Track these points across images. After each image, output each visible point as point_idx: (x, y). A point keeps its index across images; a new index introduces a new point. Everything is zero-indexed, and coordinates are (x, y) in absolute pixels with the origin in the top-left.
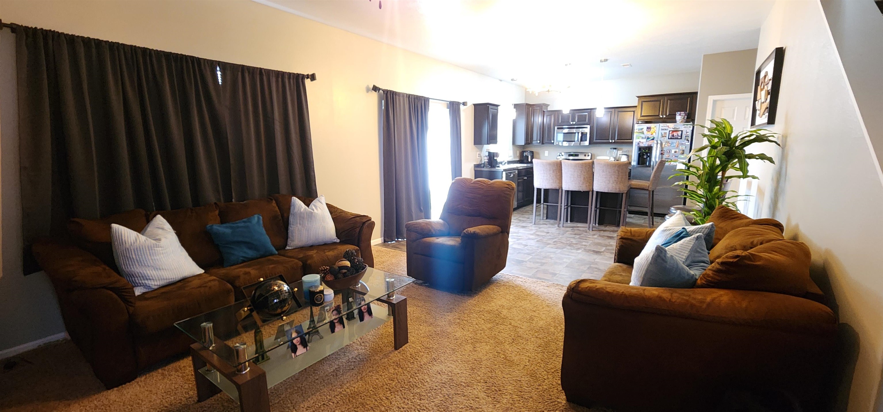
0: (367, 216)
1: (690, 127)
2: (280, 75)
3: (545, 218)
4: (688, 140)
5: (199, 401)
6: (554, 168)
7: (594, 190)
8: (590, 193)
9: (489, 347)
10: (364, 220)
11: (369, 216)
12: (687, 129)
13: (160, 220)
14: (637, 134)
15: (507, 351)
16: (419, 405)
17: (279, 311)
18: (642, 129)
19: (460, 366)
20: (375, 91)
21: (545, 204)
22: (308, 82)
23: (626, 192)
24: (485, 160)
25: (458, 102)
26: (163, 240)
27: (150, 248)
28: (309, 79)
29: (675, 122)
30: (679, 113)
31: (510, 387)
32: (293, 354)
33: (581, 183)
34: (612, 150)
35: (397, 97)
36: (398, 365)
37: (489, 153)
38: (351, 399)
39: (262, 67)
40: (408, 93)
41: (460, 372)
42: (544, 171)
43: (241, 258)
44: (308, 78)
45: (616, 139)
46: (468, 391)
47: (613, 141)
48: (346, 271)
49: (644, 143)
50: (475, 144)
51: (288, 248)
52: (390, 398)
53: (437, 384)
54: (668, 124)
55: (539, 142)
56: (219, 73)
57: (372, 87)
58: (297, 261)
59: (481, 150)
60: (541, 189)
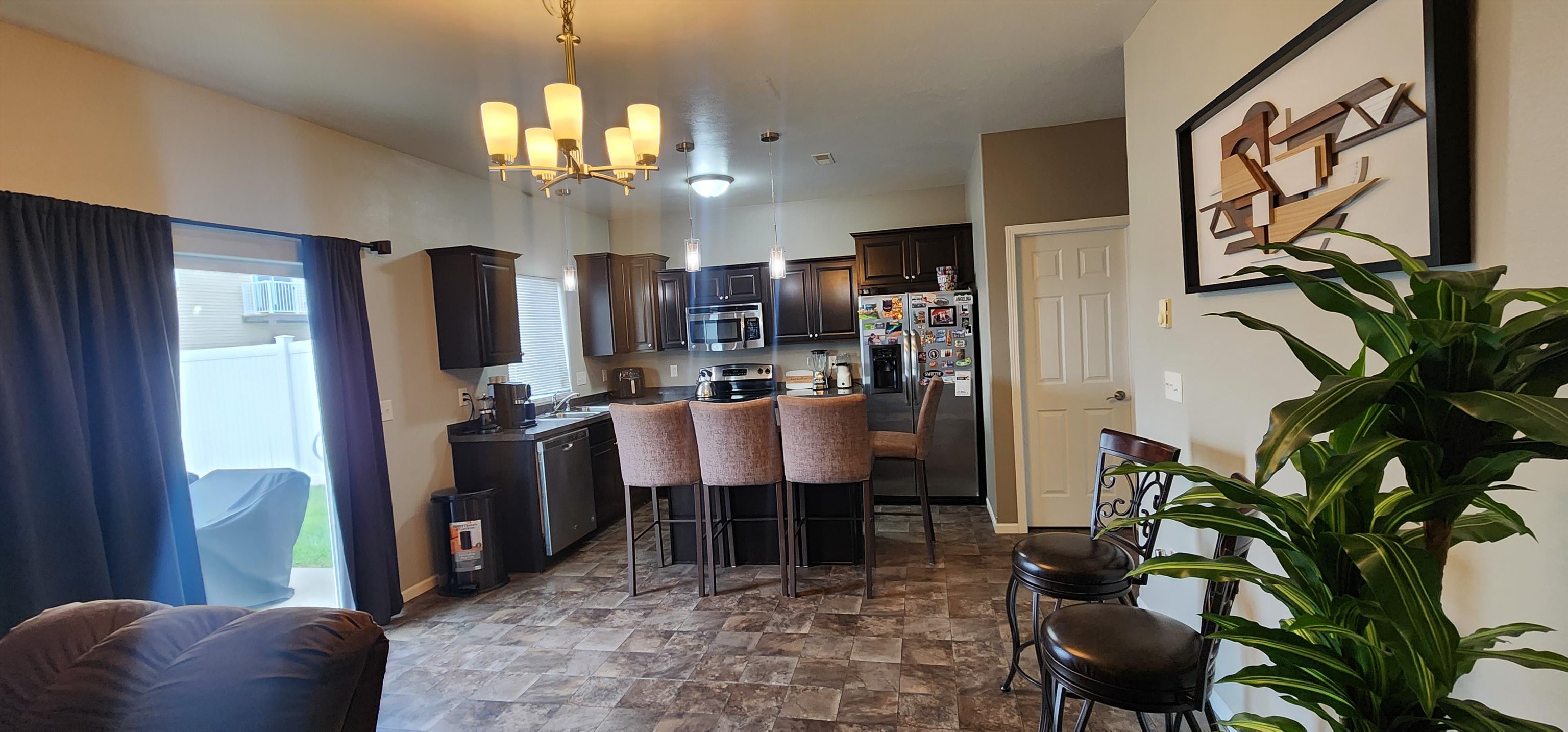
1: (968, 299)
3: (670, 560)
4: (968, 327)
6: (670, 428)
7: (787, 480)
8: (778, 489)
12: (963, 302)
14: (865, 318)
18: (874, 306)
23: (868, 479)
24: (486, 410)
25: (353, 242)
29: (936, 288)
30: (942, 268)
33: (749, 463)
34: (816, 355)
37: (499, 389)
42: (642, 436)
45: (821, 331)
47: (816, 336)
49: (883, 338)
50: (444, 366)
54: (925, 294)
55: (650, 345)
59: (473, 380)
60: (649, 489)
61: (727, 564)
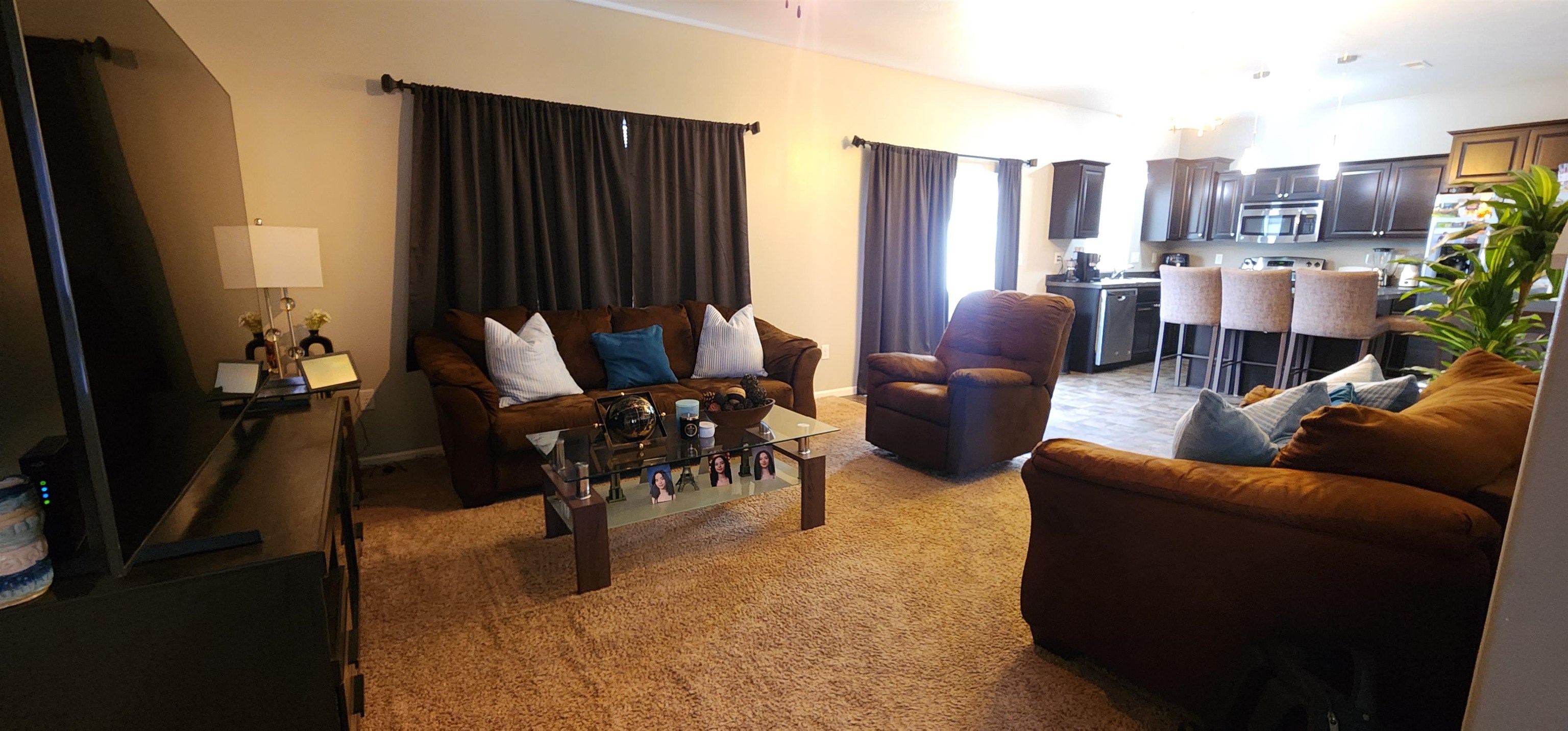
0: (811, 341)
2: (707, 127)
3: (1185, 384)
5: (547, 537)
6: (1204, 284)
7: (1293, 330)
8: (1283, 338)
9: (947, 551)
10: (805, 346)
11: (814, 340)
13: (538, 319)
14: (1439, 216)
15: (973, 563)
16: (800, 597)
17: (635, 434)
18: (1454, 205)
19: (886, 566)
20: (857, 145)
21: (1184, 355)
22: (748, 136)
23: (1370, 337)
24: (1071, 267)
25: (1018, 160)
26: (537, 343)
27: (522, 351)
28: (750, 132)
30: (1566, 165)
31: (949, 607)
32: (653, 499)
33: (1262, 315)
34: (1378, 253)
35: (896, 154)
36: (796, 548)
37: (1080, 255)
38: (716, 571)
39: (682, 117)
40: (916, 147)
41: (880, 573)
42: (1181, 288)
43: (630, 381)
44: (748, 129)
45: (1390, 227)
46: (880, 597)
47: (1381, 233)
48: (737, 401)
49: (1458, 237)
50: (1051, 237)
51: (694, 376)
52: (765, 581)
53: (838, 580)
55: (1200, 235)
56: (625, 128)
57: (851, 139)
58: (697, 392)
59: (1065, 248)
60: (1178, 326)
61: (1231, 392)
